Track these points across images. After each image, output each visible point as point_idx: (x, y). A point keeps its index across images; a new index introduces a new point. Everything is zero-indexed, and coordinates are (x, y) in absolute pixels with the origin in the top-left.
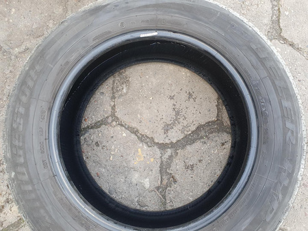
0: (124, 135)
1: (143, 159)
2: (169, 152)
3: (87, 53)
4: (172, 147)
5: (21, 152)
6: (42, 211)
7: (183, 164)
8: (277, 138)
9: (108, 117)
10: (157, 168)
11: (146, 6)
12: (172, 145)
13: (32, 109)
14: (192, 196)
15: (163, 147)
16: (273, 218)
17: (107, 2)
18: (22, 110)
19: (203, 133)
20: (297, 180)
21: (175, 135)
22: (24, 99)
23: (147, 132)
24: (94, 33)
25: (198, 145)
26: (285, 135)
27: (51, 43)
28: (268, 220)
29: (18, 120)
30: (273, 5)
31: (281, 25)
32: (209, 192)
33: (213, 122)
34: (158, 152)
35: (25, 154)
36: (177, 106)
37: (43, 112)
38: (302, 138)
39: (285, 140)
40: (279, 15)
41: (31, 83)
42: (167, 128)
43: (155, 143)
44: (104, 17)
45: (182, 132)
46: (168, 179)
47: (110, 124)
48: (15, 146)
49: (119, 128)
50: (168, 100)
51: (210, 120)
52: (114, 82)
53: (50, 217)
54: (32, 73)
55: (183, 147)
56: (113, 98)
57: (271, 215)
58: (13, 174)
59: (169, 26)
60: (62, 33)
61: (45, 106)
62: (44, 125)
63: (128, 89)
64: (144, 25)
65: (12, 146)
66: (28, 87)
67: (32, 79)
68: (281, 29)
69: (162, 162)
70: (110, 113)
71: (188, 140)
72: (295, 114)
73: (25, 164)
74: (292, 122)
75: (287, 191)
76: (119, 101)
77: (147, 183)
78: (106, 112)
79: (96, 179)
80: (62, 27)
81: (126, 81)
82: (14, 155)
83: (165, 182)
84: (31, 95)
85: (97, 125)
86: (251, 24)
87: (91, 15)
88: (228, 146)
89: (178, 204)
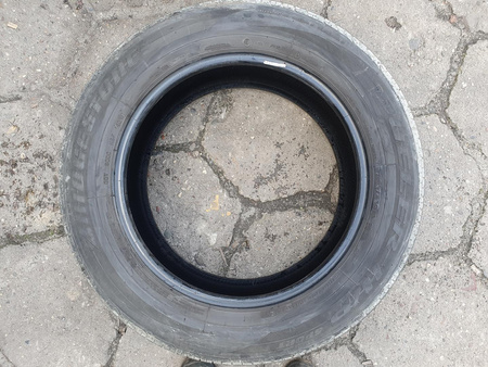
0: (205, 172)
1: (217, 209)
2: (253, 210)
3: (194, 62)
4: (258, 206)
5: (83, 157)
6: (89, 230)
7: (264, 231)
8: (378, 238)
9: (191, 143)
10: (231, 225)
11: (283, 29)
12: (259, 204)
13: (110, 109)
14: (261, 272)
15: (247, 202)
16: (339, 322)
17: (237, 7)
18: (97, 107)
19: (301, 202)
20: (381, 290)
21: (266, 194)
22: (104, 95)
23: (234, 178)
24: (210, 40)
25: (290, 214)
26: (388, 237)
27: (155, 36)
28: (333, 322)
29: (90, 118)
30: (451, 67)
31: (451, 98)
32: (283, 273)
33: (319, 193)
34: (239, 206)
35: (87, 159)
36: (282, 159)
37: (120, 117)
38: (405, 248)
39: (385, 243)
40: (454, 84)
41: (116, 78)
42: (260, 181)
43: (238, 194)
44: (227, 26)
45: (277, 192)
46: (241, 243)
47: (191, 153)
48: (79, 147)
49: (201, 161)
50: (273, 147)
51: (316, 189)
52: (213, 99)
53: (97, 239)
54: (122, 66)
55: (272, 211)
56: (206, 120)
57: (338, 318)
58: (68, 178)
59: (302, 62)
60: (171, 28)
61: (125, 110)
62: (117, 133)
63: (228, 115)
64: (272, 51)
65: (75, 145)
66: (113, 83)
67: (120, 75)
68: (449, 104)
69: (240, 220)
70: (195, 138)
71: (280, 205)
72: (408, 219)
73: (84, 172)
74: (402, 226)
75: (366, 299)
76: (211, 126)
77: (213, 239)
78: (192, 136)
79: (154, 213)
80: (173, 20)
81: (229, 105)
82: (75, 157)
83: (235, 244)
84: (113, 92)
85: (175, 148)
86: (400, 94)
87: (214, 17)
88: (326, 227)
89: (242, 275)
